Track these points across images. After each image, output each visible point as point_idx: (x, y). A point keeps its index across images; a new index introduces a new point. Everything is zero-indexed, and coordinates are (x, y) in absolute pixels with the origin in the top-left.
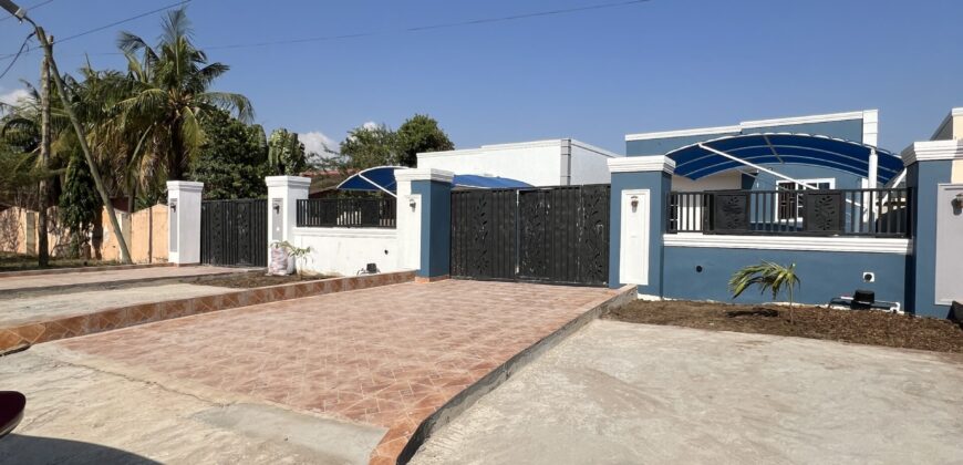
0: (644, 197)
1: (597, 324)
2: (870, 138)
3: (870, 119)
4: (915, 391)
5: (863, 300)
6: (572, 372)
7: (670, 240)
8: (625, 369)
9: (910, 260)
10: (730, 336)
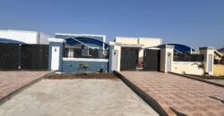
0: (58, 48)
1: (43, 80)
2: (104, 41)
3: (104, 37)
4: (106, 86)
5: (101, 71)
6: (32, 94)
7: (65, 59)
8: (48, 91)
9: (108, 63)
10: (76, 80)
